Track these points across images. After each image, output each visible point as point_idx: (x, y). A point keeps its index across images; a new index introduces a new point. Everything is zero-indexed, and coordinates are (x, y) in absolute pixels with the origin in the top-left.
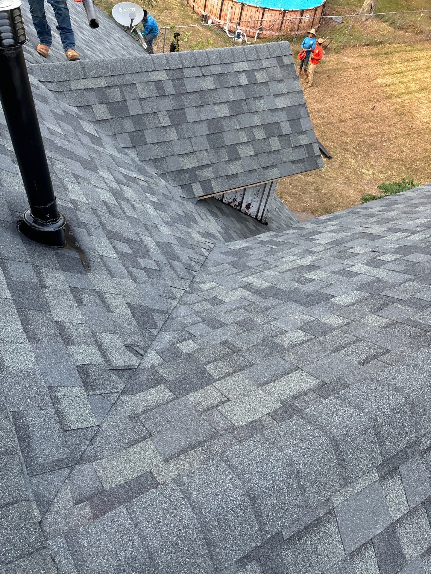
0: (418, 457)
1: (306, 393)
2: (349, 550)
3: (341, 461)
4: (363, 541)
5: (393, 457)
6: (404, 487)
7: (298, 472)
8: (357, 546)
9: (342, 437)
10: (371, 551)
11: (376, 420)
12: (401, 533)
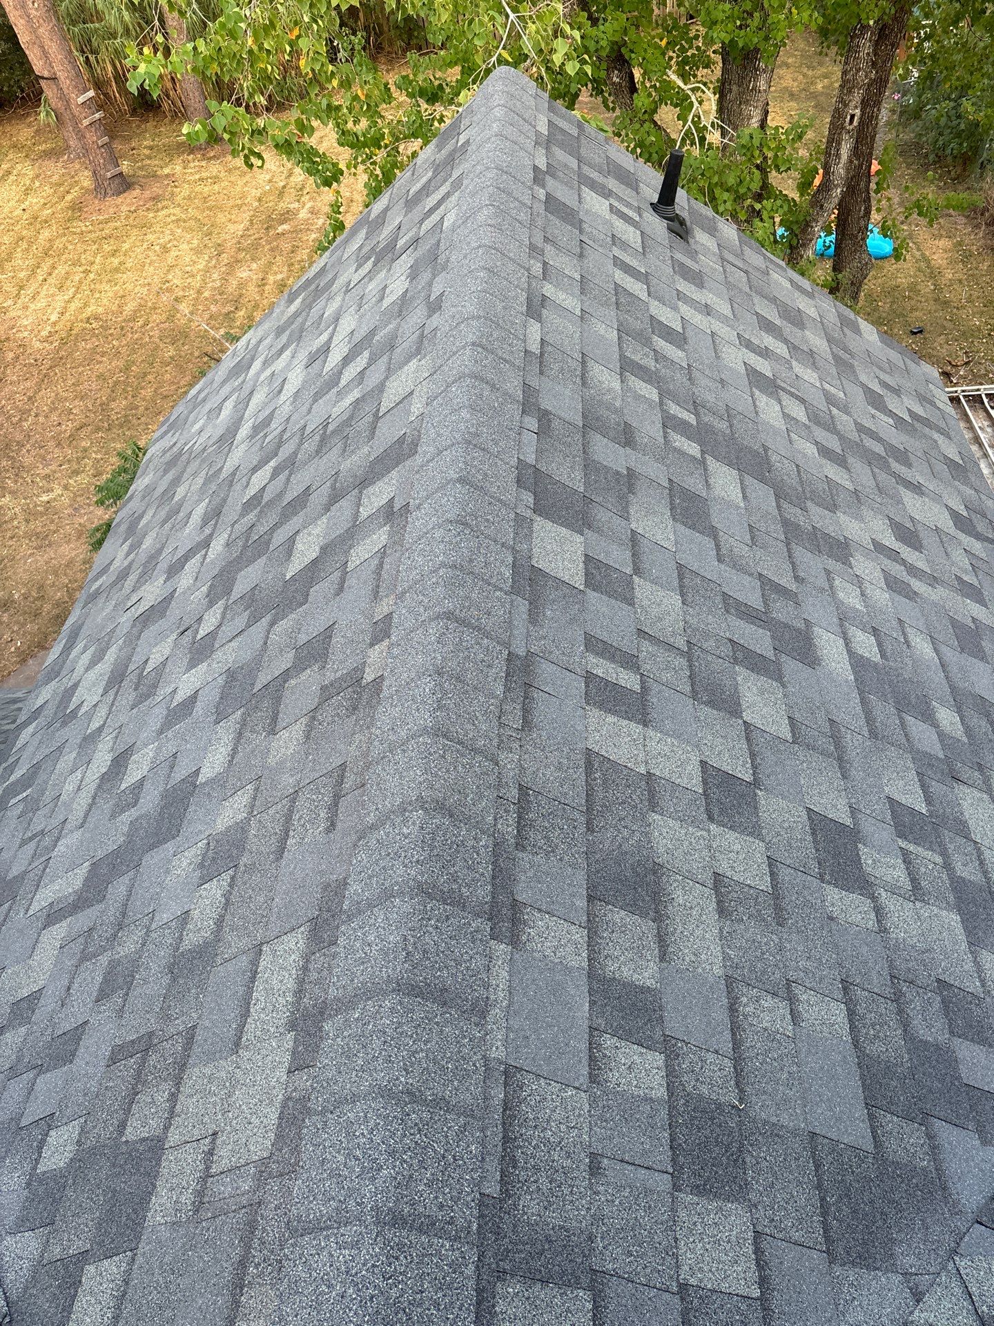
0: (520, 855)
1: (305, 969)
2: (583, 1080)
3: (442, 996)
4: (584, 1046)
5: (494, 897)
6: (548, 913)
7: (409, 1093)
8: (585, 1062)
9: (406, 966)
10: (609, 1041)
11: (420, 885)
12: (611, 967)
